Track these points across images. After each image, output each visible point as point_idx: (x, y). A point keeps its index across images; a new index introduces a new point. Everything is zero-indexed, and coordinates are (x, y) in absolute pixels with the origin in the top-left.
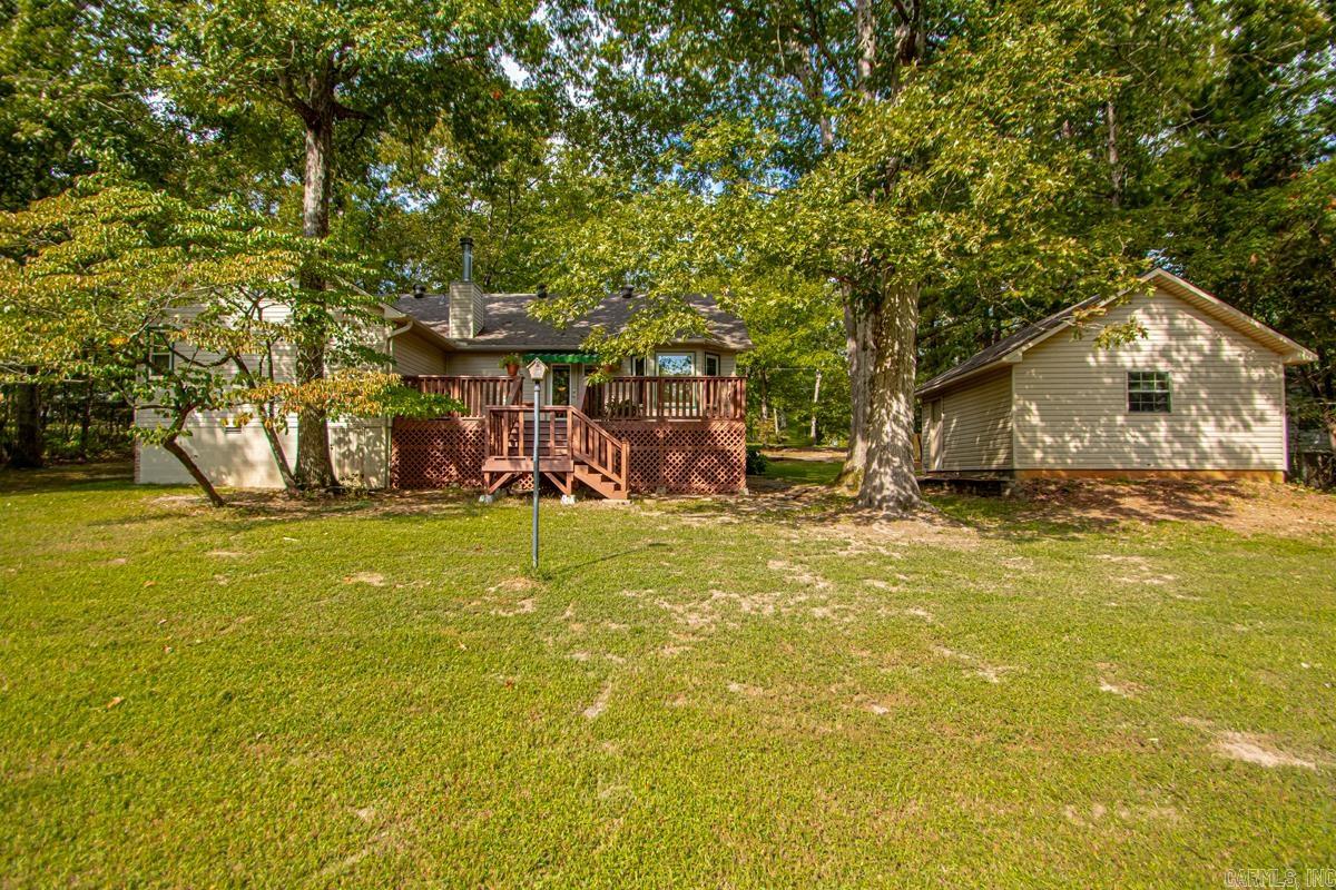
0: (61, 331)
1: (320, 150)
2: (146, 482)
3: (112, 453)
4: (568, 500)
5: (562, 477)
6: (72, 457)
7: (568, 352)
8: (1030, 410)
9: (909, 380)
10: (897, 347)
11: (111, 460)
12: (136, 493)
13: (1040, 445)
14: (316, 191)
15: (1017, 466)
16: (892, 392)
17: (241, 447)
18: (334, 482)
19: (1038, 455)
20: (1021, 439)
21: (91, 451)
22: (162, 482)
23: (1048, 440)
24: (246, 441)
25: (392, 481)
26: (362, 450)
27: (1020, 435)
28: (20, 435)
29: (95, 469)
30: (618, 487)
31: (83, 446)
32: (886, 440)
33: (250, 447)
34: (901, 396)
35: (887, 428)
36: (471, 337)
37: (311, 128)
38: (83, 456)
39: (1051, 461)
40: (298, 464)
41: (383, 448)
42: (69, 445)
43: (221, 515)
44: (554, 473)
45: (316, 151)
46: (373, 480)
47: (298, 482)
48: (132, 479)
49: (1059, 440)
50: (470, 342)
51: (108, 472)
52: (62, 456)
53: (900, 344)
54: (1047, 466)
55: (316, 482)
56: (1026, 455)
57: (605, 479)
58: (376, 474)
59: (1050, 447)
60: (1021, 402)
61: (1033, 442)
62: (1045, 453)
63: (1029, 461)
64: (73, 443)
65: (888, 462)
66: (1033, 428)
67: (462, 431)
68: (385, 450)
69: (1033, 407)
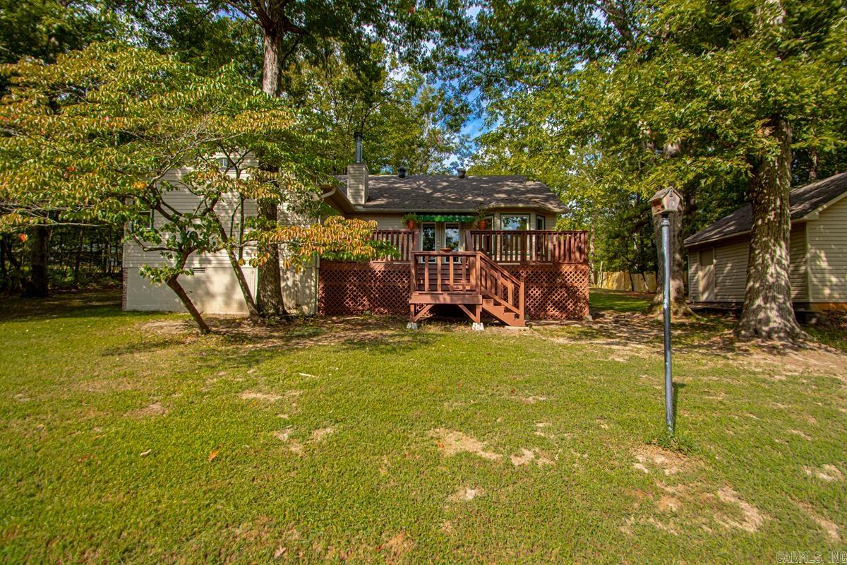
0: (89, 169)
1: (275, 51)
2: (131, 309)
3: (95, 285)
4: (478, 327)
5: (472, 308)
6: (67, 288)
7: (437, 214)
8: (820, 257)
9: (787, 229)
10: (778, 203)
11: (95, 290)
12: (128, 319)
13: (828, 284)
14: (272, 83)
15: (811, 300)
16: (776, 240)
17: (204, 282)
18: (285, 312)
19: (827, 291)
20: (814, 280)
21: (82, 284)
22: (144, 309)
23: (834, 280)
24: (208, 277)
25: (319, 309)
26: (297, 285)
27: (812, 276)
28: (33, 272)
29: (87, 298)
30: (517, 316)
31: (75, 281)
32: (771, 280)
33: (211, 282)
34: (783, 243)
35: (771, 270)
36: (363, 202)
37: (268, 34)
38: (76, 288)
39: (837, 296)
40: (258, 296)
41: (313, 283)
42: (66, 280)
43: (212, 342)
44: (465, 305)
45: (272, 53)
46: (305, 308)
47: (259, 310)
48: (120, 305)
49: (843, 280)
50: (364, 206)
51: (98, 301)
52: (61, 288)
53: (781, 200)
54: (834, 300)
55: (272, 311)
56: (818, 291)
57: (507, 310)
58: (307, 304)
59: (836, 285)
60: (813, 251)
61: (823, 282)
62: (831, 290)
63: (820, 296)
64: (69, 279)
65: (774, 299)
66: (822, 271)
67: (372, 271)
68: (314, 286)
69: (823, 255)
